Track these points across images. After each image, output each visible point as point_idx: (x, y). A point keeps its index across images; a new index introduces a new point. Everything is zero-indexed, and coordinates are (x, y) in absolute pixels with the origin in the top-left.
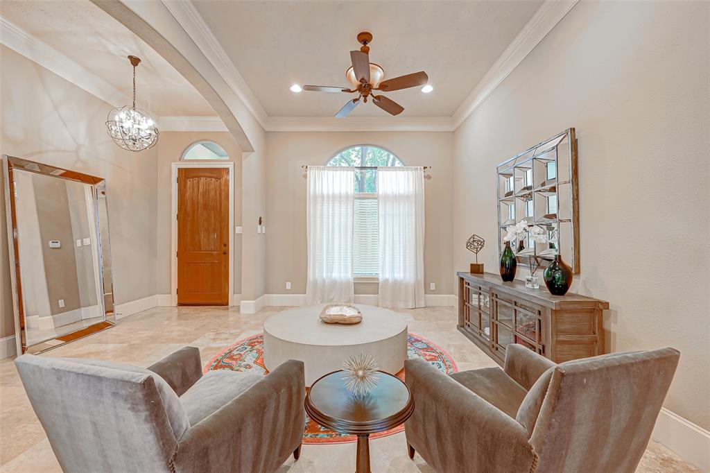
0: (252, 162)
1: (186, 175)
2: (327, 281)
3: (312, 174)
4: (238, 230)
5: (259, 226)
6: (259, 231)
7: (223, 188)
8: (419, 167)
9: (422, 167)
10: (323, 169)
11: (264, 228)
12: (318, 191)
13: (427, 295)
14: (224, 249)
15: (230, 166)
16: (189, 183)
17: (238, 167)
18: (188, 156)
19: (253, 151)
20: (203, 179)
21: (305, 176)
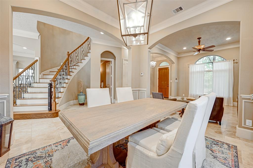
0: (174, 66)
1: (160, 70)
2: (195, 95)
3: (190, 66)
4: (171, 81)
5: (176, 80)
6: (176, 81)
7: (168, 72)
8: (231, 60)
9: (233, 60)
10: (194, 65)
11: (177, 81)
12: (192, 70)
13: (234, 103)
14: (168, 85)
15: (169, 67)
16: (161, 71)
17: (171, 67)
18: (160, 65)
19: (174, 63)
20: (163, 70)
21: (189, 67)
